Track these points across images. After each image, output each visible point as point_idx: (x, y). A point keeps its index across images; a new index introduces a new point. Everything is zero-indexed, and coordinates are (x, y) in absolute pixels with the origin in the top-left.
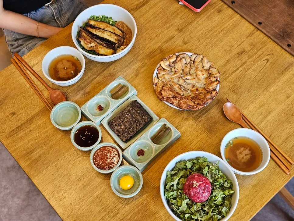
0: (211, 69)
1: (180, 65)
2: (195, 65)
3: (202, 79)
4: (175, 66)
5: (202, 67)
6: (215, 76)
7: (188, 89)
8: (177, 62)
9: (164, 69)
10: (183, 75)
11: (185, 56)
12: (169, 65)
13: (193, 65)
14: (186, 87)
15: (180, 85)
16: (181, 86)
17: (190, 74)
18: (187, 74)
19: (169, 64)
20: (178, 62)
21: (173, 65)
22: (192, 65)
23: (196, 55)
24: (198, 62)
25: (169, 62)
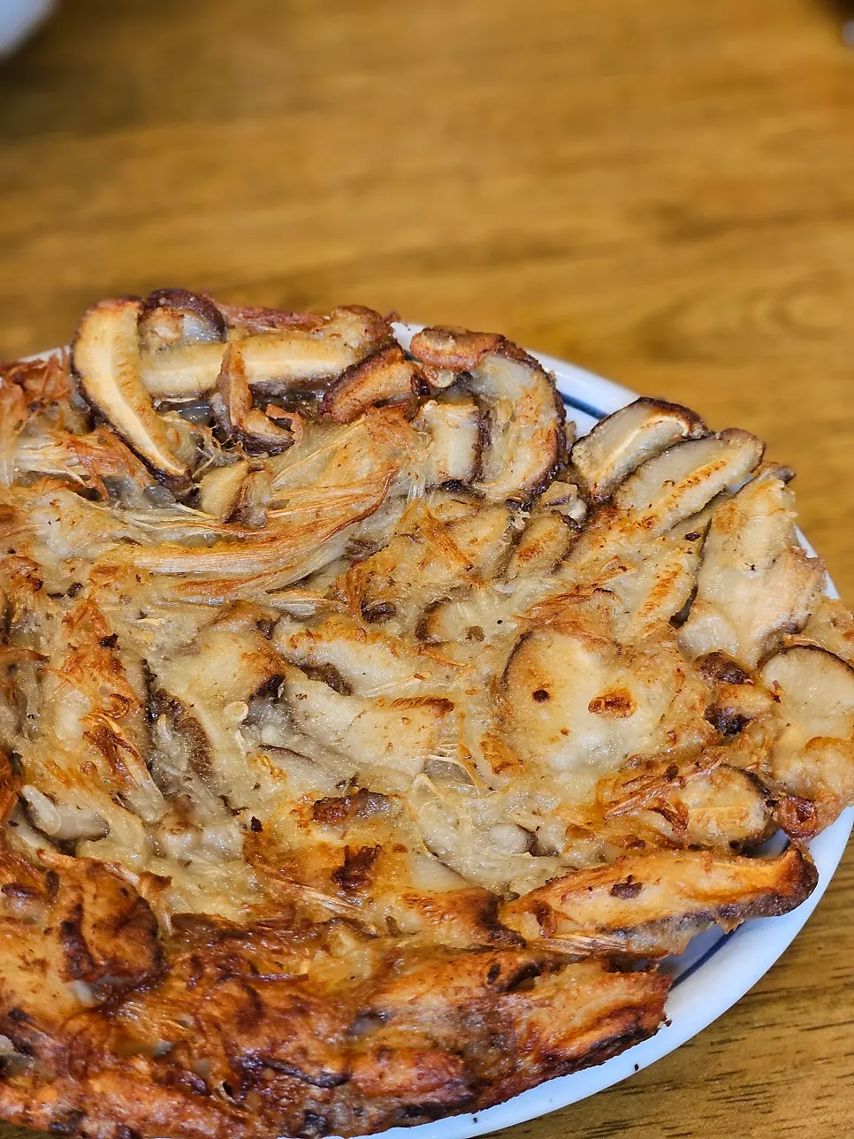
0: (778, 671)
1: (365, 466)
2: (587, 554)
3: (560, 757)
4: (272, 450)
5: (671, 605)
6: (791, 771)
7: (238, 801)
8: (342, 407)
9: (94, 418)
10: (303, 602)
11: (504, 377)
12: (205, 396)
13: (552, 549)
14: (223, 764)
15: (157, 702)
16: (163, 724)
17: (422, 632)
18: (373, 616)
19: (209, 382)
20: (355, 415)
21: (259, 426)
22: (547, 533)
23: (672, 425)
24: (648, 523)
25: (216, 368)
